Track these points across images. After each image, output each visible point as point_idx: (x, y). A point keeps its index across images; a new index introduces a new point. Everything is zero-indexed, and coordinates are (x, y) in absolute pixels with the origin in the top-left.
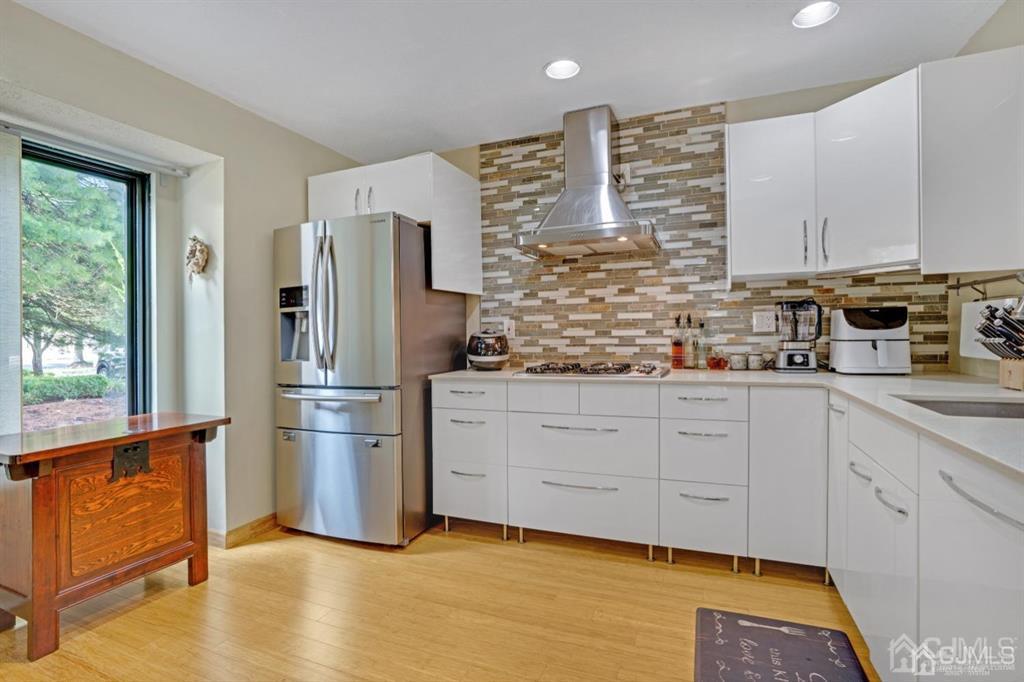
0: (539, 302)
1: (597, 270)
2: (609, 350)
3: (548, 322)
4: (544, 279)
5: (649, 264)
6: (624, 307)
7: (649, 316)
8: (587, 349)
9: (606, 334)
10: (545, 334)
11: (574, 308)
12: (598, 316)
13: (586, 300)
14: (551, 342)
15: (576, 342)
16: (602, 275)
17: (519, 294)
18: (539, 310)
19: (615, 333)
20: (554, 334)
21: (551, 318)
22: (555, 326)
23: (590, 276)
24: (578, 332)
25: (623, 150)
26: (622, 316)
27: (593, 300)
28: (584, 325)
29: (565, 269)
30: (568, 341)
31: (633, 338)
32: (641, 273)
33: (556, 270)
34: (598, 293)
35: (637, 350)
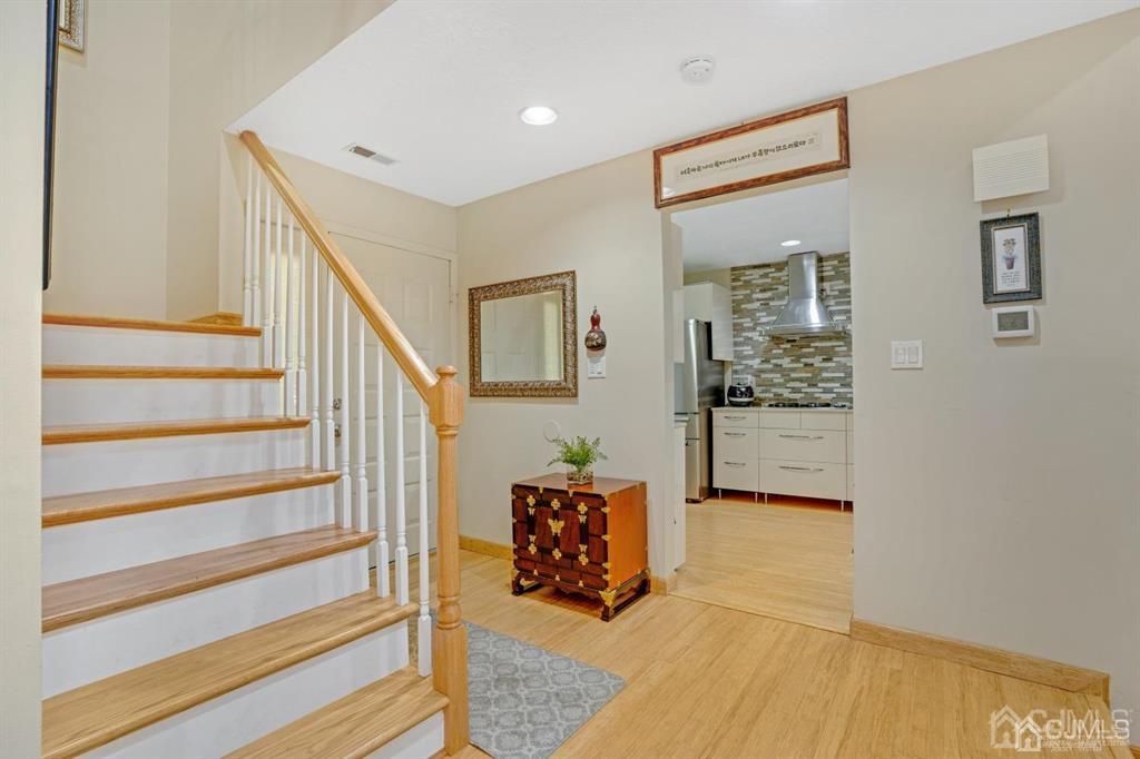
0: (771, 366)
1: (809, 347)
2: (817, 395)
3: (778, 379)
4: (774, 351)
5: (842, 343)
6: (826, 369)
7: (842, 375)
8: (803, 395)
9: (815, 385)
10: (774, 385)
11: (794, 370)
12: (810, 375)
13: (802, 365)
14: (780, 391)
15: (795, 390)
16: (812, 350)
17: (758, 361)
18: (771, 371)
19: (820, 385)
20: (780, 385)
21: (779, 375)
22: (782, 380)
23: (804, 350)
24: (797, 384)
25: (825, 274)
26: (825, 375)
27: (806, 365)
28: (801, 380)
29: (788, 346)
30: (790, 390)
31: (833, 388)
32: (837, 349)
33: (782, 346)
34: (809, 361)
35: (834, 395)
